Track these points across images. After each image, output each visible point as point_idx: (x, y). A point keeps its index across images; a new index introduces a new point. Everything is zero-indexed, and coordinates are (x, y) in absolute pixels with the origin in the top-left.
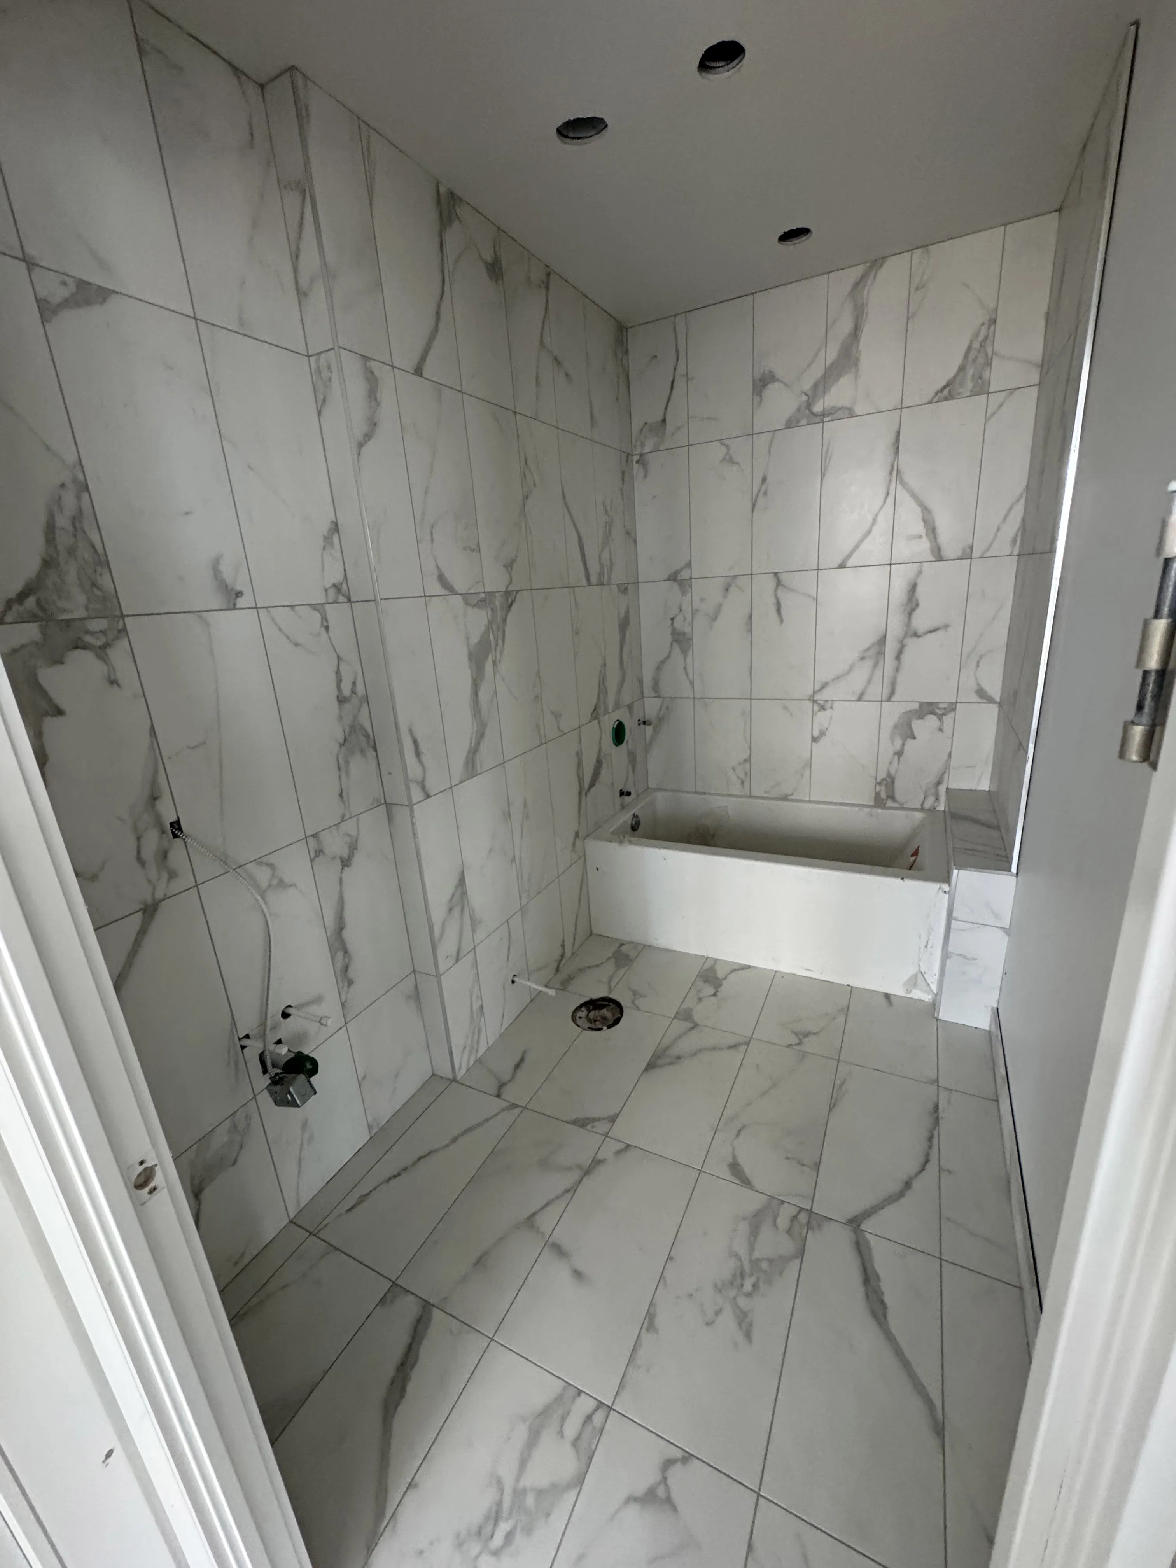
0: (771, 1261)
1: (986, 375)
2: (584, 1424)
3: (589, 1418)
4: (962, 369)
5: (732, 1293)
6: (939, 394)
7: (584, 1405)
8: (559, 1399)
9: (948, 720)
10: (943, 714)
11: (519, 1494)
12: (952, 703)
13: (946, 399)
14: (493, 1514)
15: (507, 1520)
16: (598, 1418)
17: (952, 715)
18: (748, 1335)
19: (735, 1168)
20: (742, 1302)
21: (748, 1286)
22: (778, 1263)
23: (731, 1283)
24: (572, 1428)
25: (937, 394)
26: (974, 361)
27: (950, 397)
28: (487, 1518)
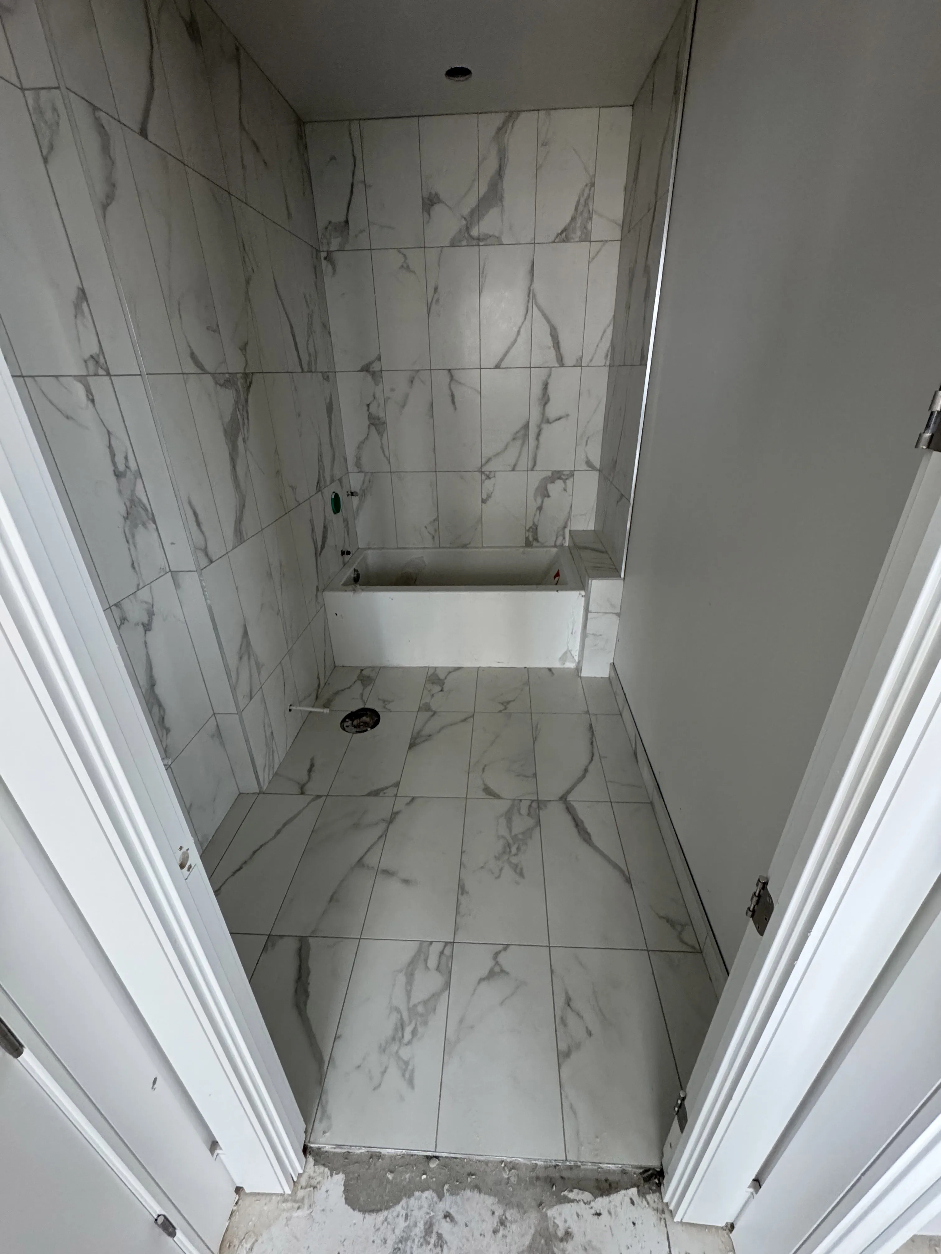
0: (523, 833)
1: (589, 227)
2: (440, 957)
3: (442, 953)
4: (573, 219)
5: (506, 857)
6: (559, 236)
7: (435, 949)
8: (419, 951)
9: (569, 482)
10: (567, 479)
11: (412, 1010)
12: (571, 471)
13: (564, 241)
14: (399, 1025)
15: (408, 1025)
16: (447, 951)
17: (571, 479)
18: (521, 874)
19: (488, 791)
20: (514, 860)
21: (514, 850)
22: (528, 833)
23: (504, 852)
24: (432, 962)
25: (557, 236)
26: (581, 213)
27: (566, 240)
28: (396, 1030)
